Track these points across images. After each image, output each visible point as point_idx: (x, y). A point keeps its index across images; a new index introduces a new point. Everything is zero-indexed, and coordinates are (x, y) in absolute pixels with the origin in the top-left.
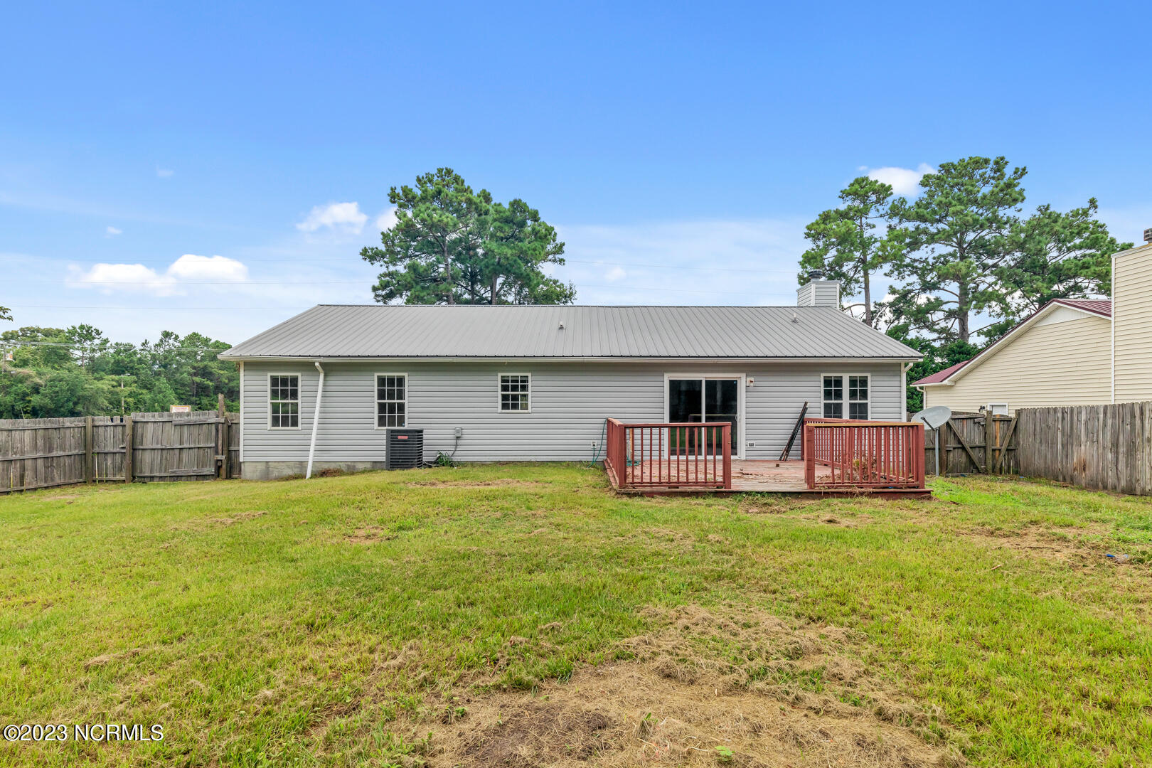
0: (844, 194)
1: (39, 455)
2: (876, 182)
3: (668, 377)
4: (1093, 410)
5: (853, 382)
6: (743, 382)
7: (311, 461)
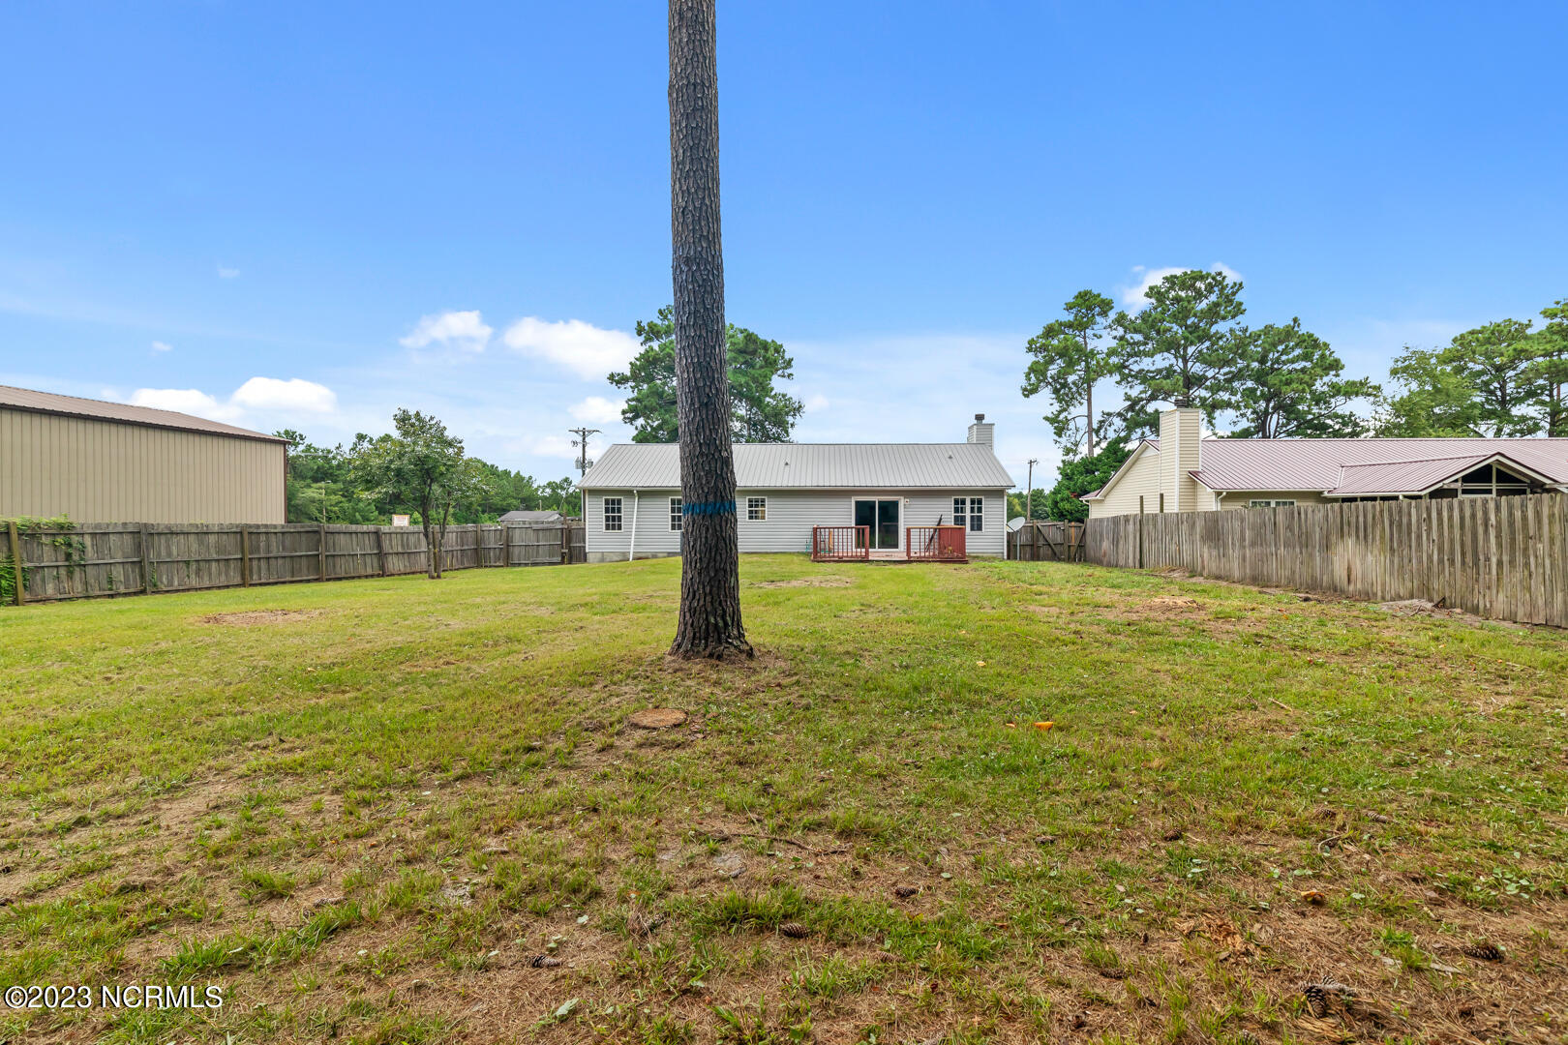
0: (1069, 307)
2: (1099, 295)
3: (853, 500)
5: (973, 502)
6: (902, 502)
7: (632, 551)
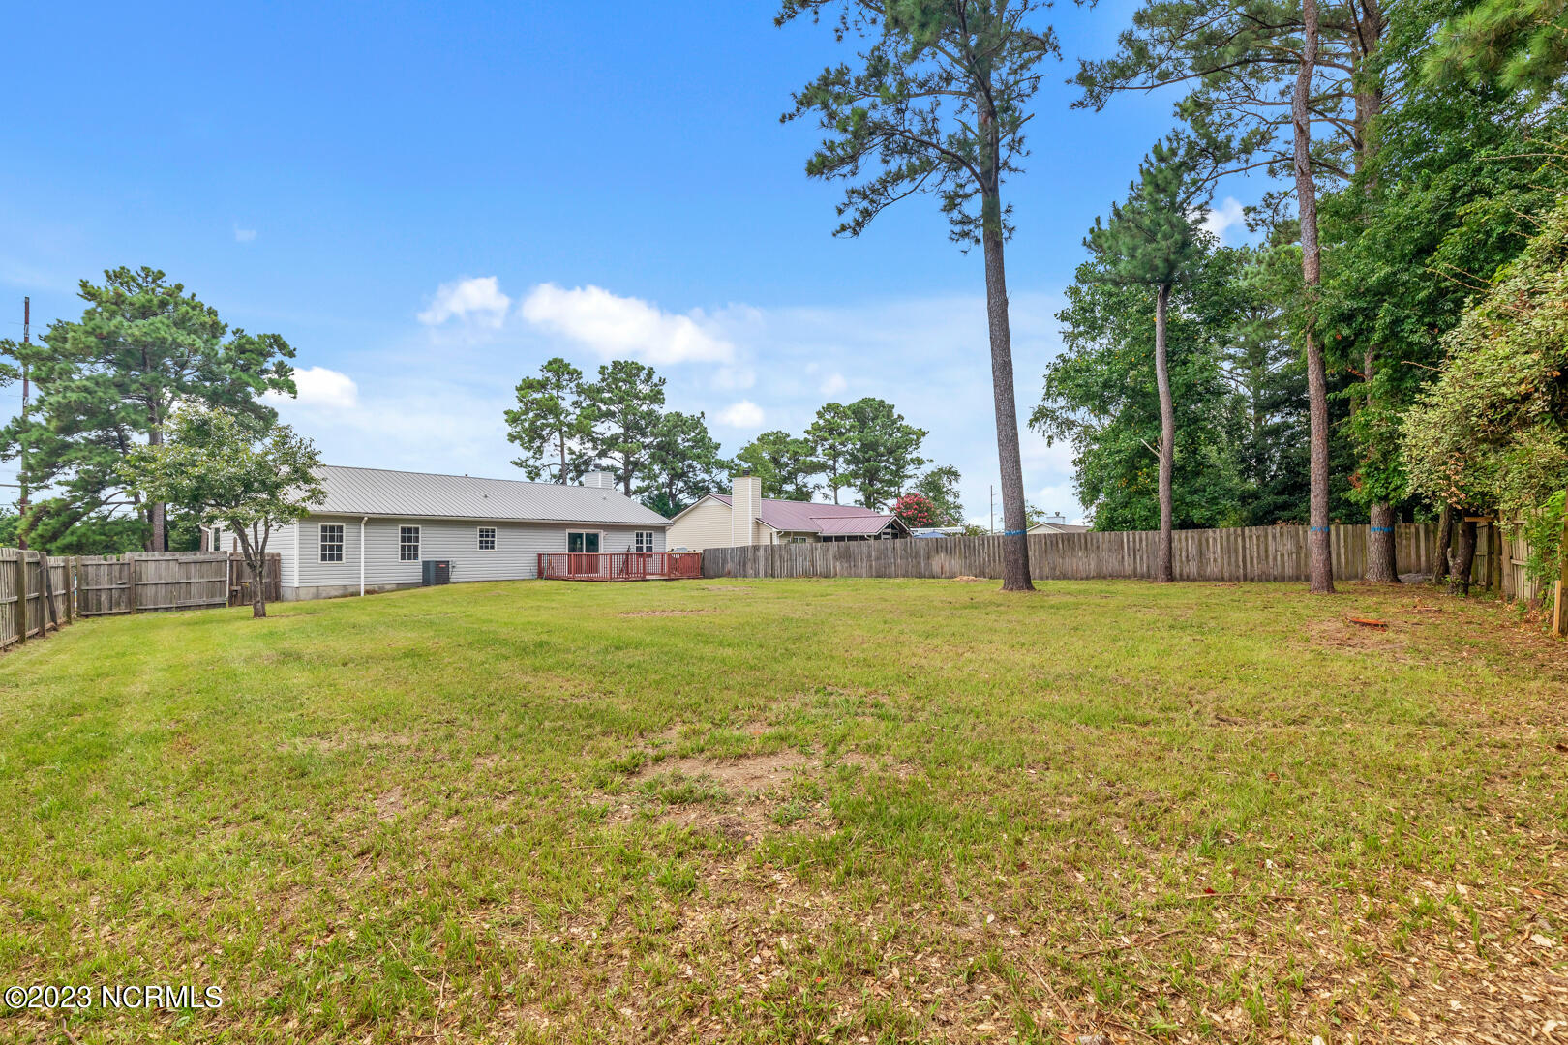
1: (114, 586)
3: (568, 531)
4: (732, 549)
5: (647, 536)
6: (602, 534)
7: (362, 584)
